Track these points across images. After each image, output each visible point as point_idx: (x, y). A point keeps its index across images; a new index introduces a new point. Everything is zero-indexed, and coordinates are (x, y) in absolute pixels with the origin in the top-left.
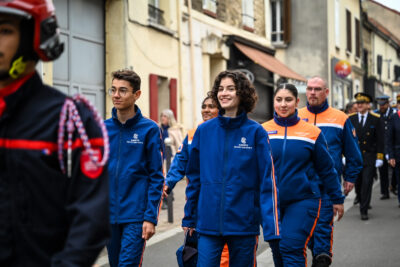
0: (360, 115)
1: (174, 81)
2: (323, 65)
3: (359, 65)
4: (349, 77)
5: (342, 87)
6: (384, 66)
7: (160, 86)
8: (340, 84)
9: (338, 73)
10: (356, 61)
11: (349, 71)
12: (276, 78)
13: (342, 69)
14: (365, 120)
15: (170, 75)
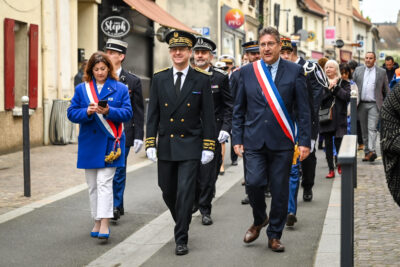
1: (34, 28)
2: (211, 13)
3: (253, 14)
4: (242, 28)
5: (233, 40)
6: (282, 16)
7: (16, 32)
8: (231, 36)
9: (229, 23)
10: (250, 9)
11: (242, 22)
12: (157, 27)
13: (233, 19)
15: (30, 20)
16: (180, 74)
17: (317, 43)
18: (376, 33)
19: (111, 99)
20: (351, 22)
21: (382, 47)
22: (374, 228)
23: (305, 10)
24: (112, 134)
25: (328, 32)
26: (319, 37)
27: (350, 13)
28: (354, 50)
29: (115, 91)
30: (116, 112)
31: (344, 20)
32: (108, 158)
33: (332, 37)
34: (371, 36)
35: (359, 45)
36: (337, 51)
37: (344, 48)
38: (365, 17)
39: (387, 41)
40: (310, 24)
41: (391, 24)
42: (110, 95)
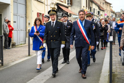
0: (52, 22)
3: (89, 11)
6: (95, 11)
7: (40, 15)
10: (86, 8)
12: (69, 14)
14: (54, 24)
15: (42, 13)
16: (53, 23)
17: (103, 17)
18: (116, 14)
19: (41, 31)
20: (110, 12)
21: (117, 17)
22: (116, 56)
23: (100, 10)
24: (41, 41)
25: (105, 14)
26: (103, 15)
27: (110, 10)
28: (111, 18)
29: (42, 28)
30: (42, 35)
31: (109, 12)
32: (40, 48)
33: (106, 15)
34: (115, 15)
35: (112, 17)
36: (107, 18)
37: (109, 18)
38: (113, 11)
39: (118, 16)
40: (101, 13)
41: (119, 12)
42: (41, 30)
